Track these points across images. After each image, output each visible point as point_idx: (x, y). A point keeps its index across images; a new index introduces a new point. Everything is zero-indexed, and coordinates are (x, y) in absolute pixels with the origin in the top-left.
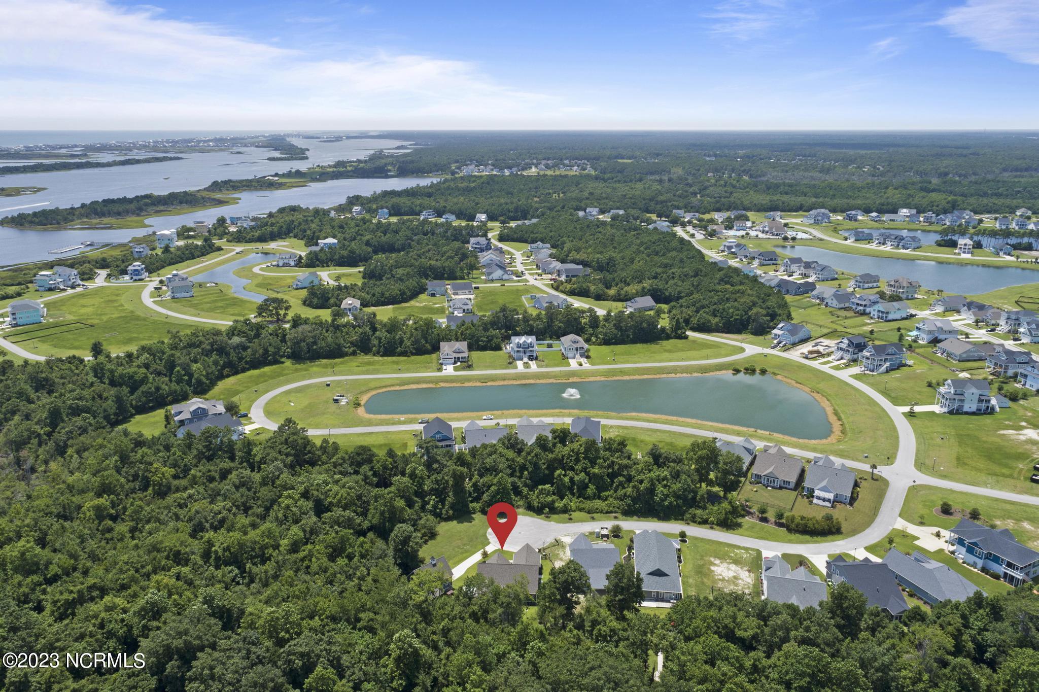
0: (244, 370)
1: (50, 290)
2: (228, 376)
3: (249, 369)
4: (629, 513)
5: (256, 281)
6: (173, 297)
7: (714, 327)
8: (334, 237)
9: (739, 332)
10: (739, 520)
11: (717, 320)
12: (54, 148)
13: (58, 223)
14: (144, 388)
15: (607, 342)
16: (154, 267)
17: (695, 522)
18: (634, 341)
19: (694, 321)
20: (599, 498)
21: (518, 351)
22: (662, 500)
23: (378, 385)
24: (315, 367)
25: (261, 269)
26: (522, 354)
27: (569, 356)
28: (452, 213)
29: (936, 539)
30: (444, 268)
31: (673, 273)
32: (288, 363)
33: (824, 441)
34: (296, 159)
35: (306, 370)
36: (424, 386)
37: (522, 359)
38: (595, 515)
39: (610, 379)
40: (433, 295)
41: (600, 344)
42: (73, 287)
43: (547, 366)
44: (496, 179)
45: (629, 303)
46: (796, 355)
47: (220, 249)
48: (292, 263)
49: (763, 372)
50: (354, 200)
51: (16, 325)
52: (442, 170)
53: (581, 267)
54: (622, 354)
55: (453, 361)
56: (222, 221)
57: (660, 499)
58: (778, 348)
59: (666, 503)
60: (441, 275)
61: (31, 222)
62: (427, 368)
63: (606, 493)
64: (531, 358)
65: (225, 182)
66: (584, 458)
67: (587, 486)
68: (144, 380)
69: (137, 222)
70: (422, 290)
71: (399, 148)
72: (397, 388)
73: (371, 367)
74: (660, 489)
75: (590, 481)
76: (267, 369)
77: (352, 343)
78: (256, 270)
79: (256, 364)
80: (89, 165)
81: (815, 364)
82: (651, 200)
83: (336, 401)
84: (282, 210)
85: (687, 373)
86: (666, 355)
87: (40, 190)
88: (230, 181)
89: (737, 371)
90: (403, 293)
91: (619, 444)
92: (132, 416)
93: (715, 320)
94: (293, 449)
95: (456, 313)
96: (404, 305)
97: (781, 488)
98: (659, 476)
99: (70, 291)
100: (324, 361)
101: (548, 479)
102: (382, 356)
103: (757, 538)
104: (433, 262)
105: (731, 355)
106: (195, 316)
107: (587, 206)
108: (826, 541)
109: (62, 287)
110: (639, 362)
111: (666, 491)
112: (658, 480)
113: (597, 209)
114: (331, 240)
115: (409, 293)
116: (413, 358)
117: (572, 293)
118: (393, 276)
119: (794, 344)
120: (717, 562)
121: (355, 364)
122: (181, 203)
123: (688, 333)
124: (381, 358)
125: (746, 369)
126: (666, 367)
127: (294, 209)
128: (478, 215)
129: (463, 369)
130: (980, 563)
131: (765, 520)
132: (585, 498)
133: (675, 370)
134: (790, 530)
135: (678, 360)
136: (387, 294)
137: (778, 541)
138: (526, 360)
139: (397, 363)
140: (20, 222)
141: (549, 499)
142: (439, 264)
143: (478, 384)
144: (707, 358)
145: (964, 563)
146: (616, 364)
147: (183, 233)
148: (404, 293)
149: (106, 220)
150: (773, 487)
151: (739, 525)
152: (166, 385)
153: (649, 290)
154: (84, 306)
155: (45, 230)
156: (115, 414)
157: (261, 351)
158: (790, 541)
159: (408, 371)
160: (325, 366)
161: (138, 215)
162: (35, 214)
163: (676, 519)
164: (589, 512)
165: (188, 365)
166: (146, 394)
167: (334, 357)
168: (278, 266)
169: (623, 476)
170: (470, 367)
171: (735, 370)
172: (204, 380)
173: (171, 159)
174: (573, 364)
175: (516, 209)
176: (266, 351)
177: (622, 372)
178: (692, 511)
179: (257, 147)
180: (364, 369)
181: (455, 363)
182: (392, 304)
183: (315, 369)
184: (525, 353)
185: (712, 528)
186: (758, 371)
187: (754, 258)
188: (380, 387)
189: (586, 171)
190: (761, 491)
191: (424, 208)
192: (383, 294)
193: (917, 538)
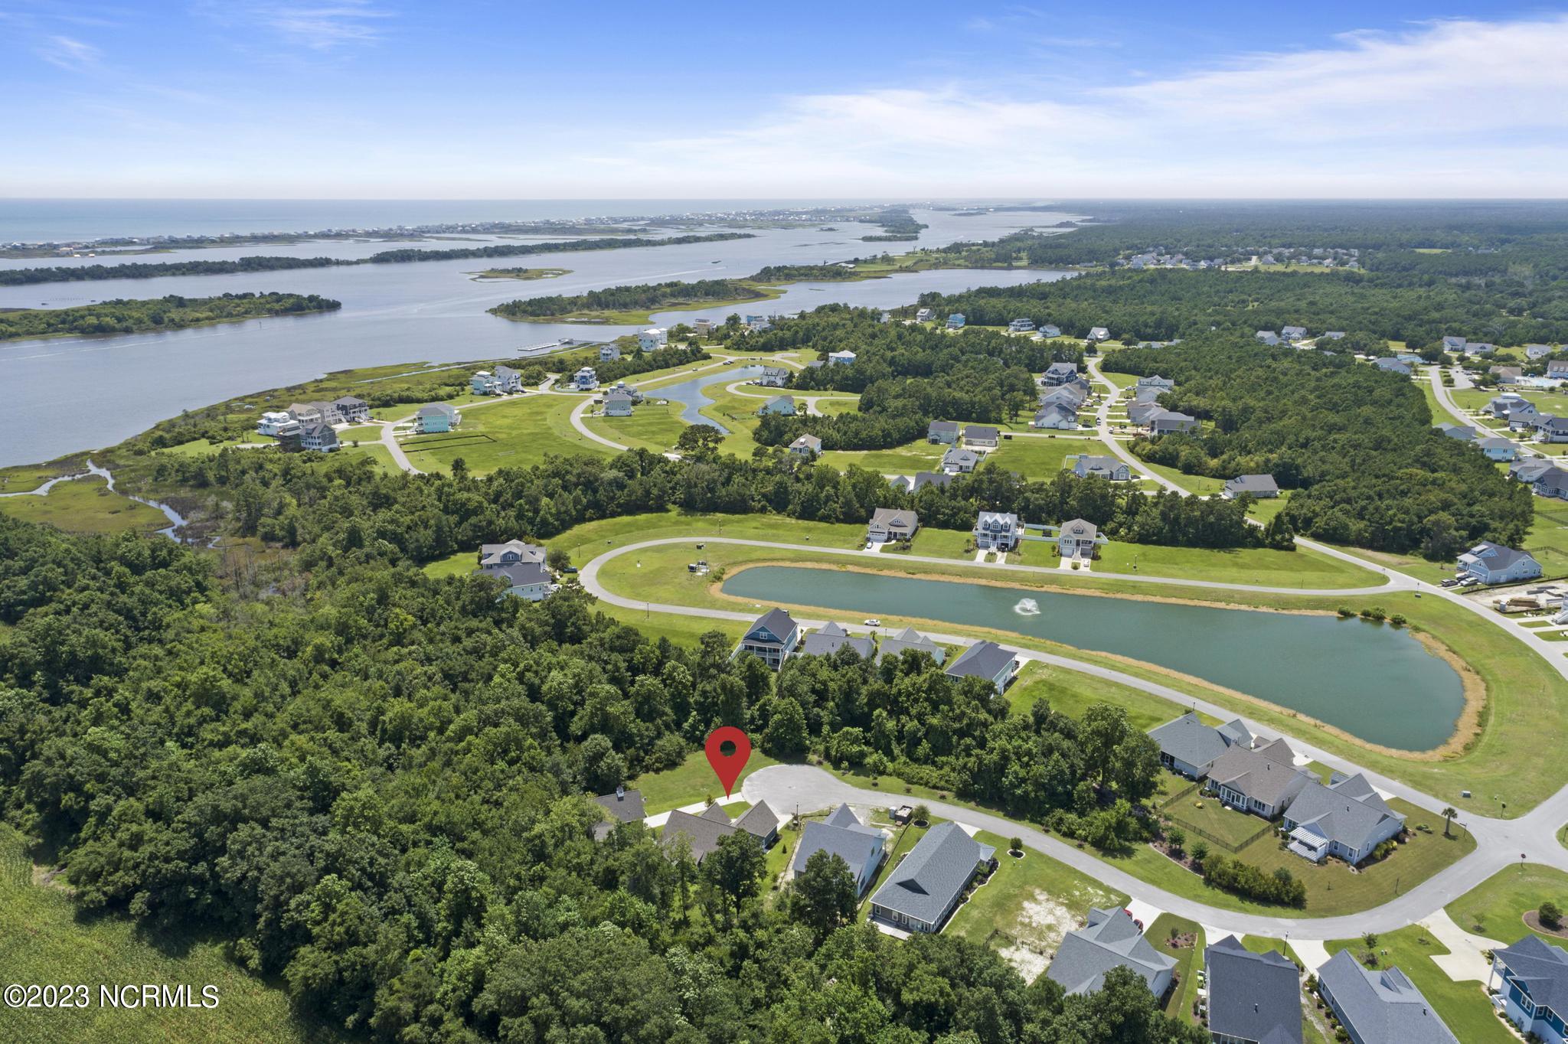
0: (613, 515)
1: (485, 394)
2: (591, 519)
3: (620, 514)
4: (965, 795)
5: (721, 402)
6: (607, 415)
7: (1352, 537)
8: (852, 350)
9: (1402, 550)
10: (1135, 846)
11: (1362, 525)
12: (616, 221)
13: (553, 314)
14: (473, 520)
15: (1143, 539)
16: (611, 374)
17: (1059, 831)
18: (1192, 543)
19: (1320, 523)
20: (934, 763)
21: (985, 535)
22: (1013, 786)
23: (765, 555)
24: (700, 522)
25: (738, 388)
26: (990, 540)
27: (1064, 551)
28: (1058, 325)
29: (1485, 961)
30: (973, 404)
31: (1335, 441)
32: (674, 512)
33: (1417, 755)
34: (900, 239)
35: (688, 524)
36: (825, 566)
37: (987, 547)
38: (915, 788)
39: (1111, 595)
40: (935, 442)
41: (1131, 541)
42: (510, 393)
43: (1021, 563)
44: (1170, 276)
45: (1230, 483)
46: (1481, 605)
47: (707, 357)
48: (780, 382)
49: (1398, 623)
50: (930, 300)
51: (422, 432)
52: (1097, 260)
53: (1192, 419)
54: (1156, 561)
55: (885, 537)
56: (734, 321)
57: (1011, 783)
58: (1458, 587)
59: (1019, 792)
60: (963, 413)
61: (525, 312)
62: (845, 542)
63: (944, 759)
64: (1003, 548)
65: (779, 269)
66: (926, 700)
67: (918, 742)
68: (478, 510)
69: (639, 317)
70: (922, 433)
71: (1061, 225)
72: (787, 564)
73: (771, 532)
74: (1015, 767)
75: (926, 735)
76: (642, 517)
77: (764, 496)
78: (731, 389)
79: (632, 508)
80: (638, 243)
81: (1511, 625)
82: (1409, 318)
83: (692, 569)
84: (820, 310)
85: (1249, 604)
86: (1234, 572)
87: (565, 272)
88: (785, 267)
89: (1346, 615)
90: (886, 434)
91: (984, 688)
92: (454, 552)
93: (1356, 526)
94: (553, 617)
95: (947, 470)
96: (885, 452)
97: (1249, 811)
98: (1020, 747)
99: (505, 397)
100: (719, 516)
101: (863, 720)
102: (798, 518)
103: (1142, 879)
104: (958, 394)
105: (1354, 586)
106: (614, 440)
107: (1286, 324)
108: (1260, 913)
109: (498, 392)
110: (1179, 577)
111: (1022, 773)
112: (1016, 754)
113: (1302, 330)
114: (847, 354)
115: (896, 435)
116: (837, 525)
117: (1149, 459)
118: (884, 409)
119: (1494, 585)
120: (1042, 896)
121: (755, 524)
122: (707, 294)
123: (1298, 540)
124: (794, 521)
125: (1366, 614)
126: (1215, 591)
127: (834, 308)
128: (1094, 330)
129: (895, 550)
130: (1528, 1023)
131: (1177, 854)
132: (912, 759)
133: (1229, 597)
134: (1209, 882)
135: (1247, 582)
136: (864, 435)
137: (1175, 892)
138: (993, 549)
139: (809, 530)
140: (513, 311)
141: (855, 749)
142: (966, 397)
143: (903, 574)
144: (1302, 585)
145: (1502, 1015)
146: (1136, 573)
147: (678, 333)
148: (889, 435)
149: (607, 313)
150: (1235, 808)
151: (1128, 853)
152: (506, 519)
153: (1277, 465)
154: (504, 417)
155: (535, 322)
156: (431, 547)
157: (640, 492)
158: (1197, 898)
159: (818, 543)
160: (714, 523)
161: (648, 308)
162: (531, 303)
163: (1032, 821)
164: (909, 782)
165: (538, 500)
166: (476, 527)
167: (734, 512)
168: (761, 384)
169: (974, 738)
170: (905, 549)
171: (1341, 612)
172: (551, 520)
173: (740, 236)
174: (1065, 564)
175: (1158, 324)
176: (648, 493)
177: (1135, 588)
178: (1059, 812)
179: (861, 221)
180: (761, 532)
181: (889, 539)
182: (869, 449)
183: (700, 525)
184: (995, 538)
185: (1080, 846)
186: (1387, 621)
187: (1536, 429)
188: (765, 560)
189: (1347, 267)
190: (1209, 809)
191: (1019, 315)
192: (857, 434)
193: (1445, 951)
